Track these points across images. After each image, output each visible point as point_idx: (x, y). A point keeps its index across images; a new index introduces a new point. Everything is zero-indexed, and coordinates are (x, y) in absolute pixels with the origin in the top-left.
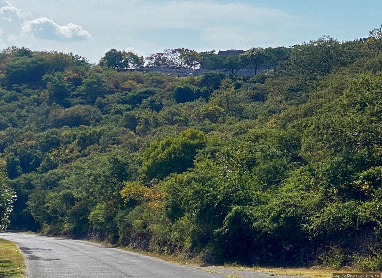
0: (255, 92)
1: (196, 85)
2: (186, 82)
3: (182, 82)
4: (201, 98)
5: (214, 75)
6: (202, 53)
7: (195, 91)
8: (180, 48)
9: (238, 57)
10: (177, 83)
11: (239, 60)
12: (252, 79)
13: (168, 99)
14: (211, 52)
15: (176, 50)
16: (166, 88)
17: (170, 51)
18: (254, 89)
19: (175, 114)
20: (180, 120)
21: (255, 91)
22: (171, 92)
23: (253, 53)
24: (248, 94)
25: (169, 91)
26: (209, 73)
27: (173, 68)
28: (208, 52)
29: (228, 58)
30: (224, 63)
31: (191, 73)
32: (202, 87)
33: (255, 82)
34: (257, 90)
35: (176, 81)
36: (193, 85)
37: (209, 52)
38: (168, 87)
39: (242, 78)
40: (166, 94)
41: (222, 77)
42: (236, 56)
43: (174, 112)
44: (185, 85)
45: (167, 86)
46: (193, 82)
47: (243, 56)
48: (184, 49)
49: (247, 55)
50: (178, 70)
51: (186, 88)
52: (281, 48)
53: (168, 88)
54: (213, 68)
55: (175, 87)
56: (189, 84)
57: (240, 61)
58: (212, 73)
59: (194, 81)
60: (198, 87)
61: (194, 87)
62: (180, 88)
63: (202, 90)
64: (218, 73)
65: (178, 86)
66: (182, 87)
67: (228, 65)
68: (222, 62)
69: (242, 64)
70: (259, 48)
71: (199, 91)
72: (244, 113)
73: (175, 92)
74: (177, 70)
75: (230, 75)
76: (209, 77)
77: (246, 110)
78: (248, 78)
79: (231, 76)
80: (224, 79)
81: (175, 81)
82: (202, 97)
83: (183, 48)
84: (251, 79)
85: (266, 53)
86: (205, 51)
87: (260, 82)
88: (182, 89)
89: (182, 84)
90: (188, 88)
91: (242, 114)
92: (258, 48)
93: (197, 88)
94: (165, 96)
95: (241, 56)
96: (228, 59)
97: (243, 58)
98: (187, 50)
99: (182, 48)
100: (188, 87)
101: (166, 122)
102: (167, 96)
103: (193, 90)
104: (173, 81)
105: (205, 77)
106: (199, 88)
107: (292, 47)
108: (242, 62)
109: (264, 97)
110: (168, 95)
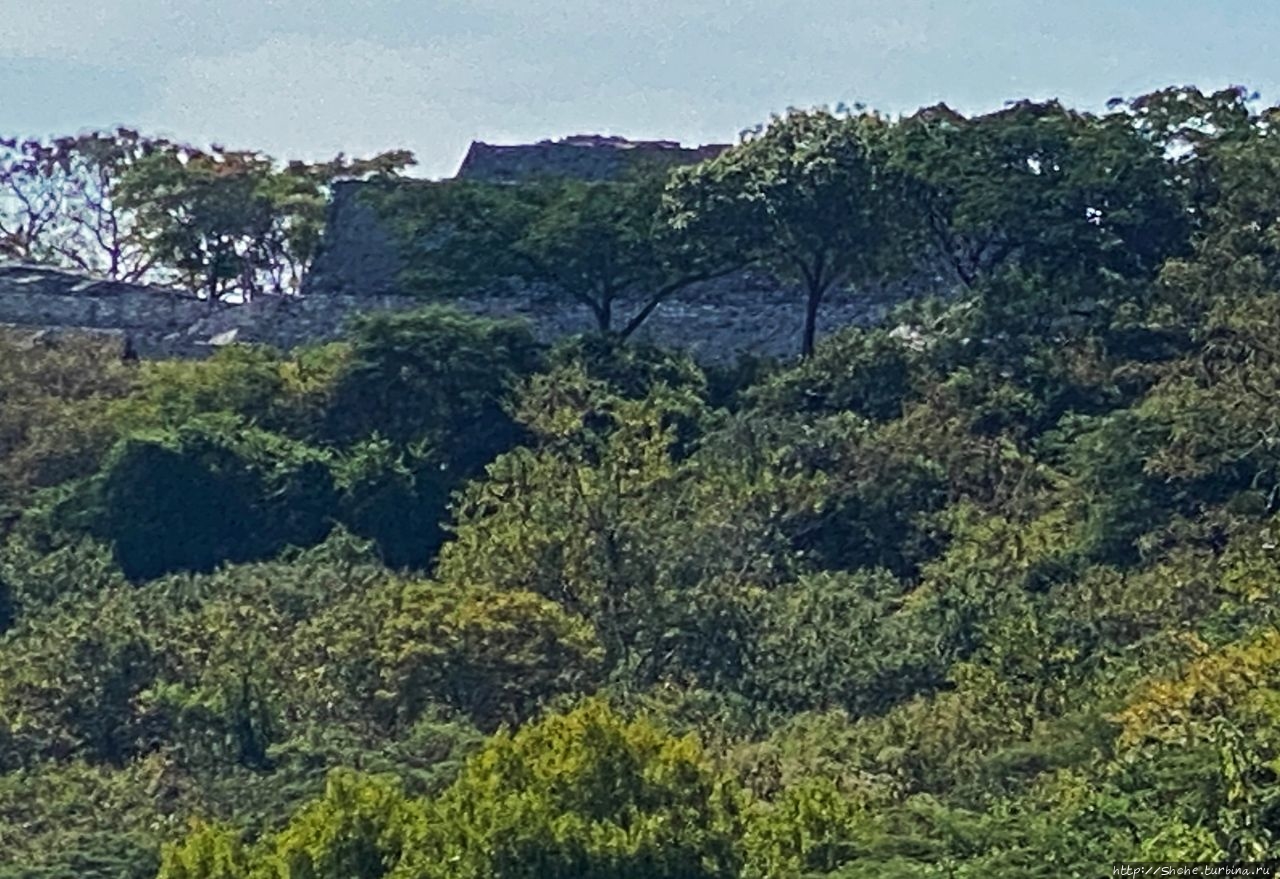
0: (825, 490)
1: (291, 428)
2: (205, 403)
3: (168, 397)
4: (341, 537)
5: (452, 344)
6: (297, 168)
7: (281, 481)
8: (106, 128)
9: (661, 189)
10: (123, 404)
11: (670, 213)
12: (787, 376)
13: (44, 545)
14: (377, 162)
15: (65, 145)
16: (29, 453)
17: (18, 157)
18: (817, 462)
19: (138, 665)
20: (195, 716)
21: (822, 479)
22: (71, 487)
23: (796, 159)
24: (760, 504)
25: (51, 470)
26: (404, 325)
27: (58, 284)
28: (349, 162)
29: (574, 192)
30: (534, 235)
31: (220, 330)
32: (344, 447)
33: (817, 405)
34: (838, 478)
35: (115, 389)
36: (266, 426)
37: (360, 167)
38: (39, 444)
39: (700, 375)
40: (28, 504)
41: (523, 355)
42: (644, 181)
43: (131, 648)
44: (198, 421)
45: (35, 430)
46: (264, 400)
47: (707, 178)
48: (134, 135)
49: (744, 175)
50: (105, 310)
51: (208, 446)
52: (1039, 110)
53: (45, 447)
54: (434, 285)
55: (104, 438)
56: (226, 416)
57: (679, 223)
58: (432, 325)
59: (277, 388)
60: (311, 444)
61: (272, 440)
62: (153, 447)
63: (347, 472)
64: (487, 326)
65: (139, 435)
66: (167, 438)
67: (572, 254)
68: (516, 227)
69: (693, 252)
70: (841, 116)
71: (314, 473)
72: (763, 666)
73: (107, 485)
74: (94, 307)
75: (589, 345)
76: (408, 358)
77: (773, 639)
78: (750, 370)
79: (598, 354)
80: (537, 379)
81: (104, 388)
82: (351, 531)
83: (129, 127)
84: (777, 382)
85: (915, 156)
86: (328, 158)
87: (855, 406)
88: (169, 454)
89: (168, 418)
90: (226, 454)
91: (742, 668)
92: (832, 110)
93: (301, 452)
94: (18, 516)
95: (686, 176)
96: (572, 207)
97: (705, 195)
98: (161, 142)
99: (122, 132)
100: (223, 437)
101: (64, 734)
102: (35, 519)
103: (271, 467)
104: (83, 394)
105: (370, 354)
106: (325, 456)
107: (1139, 103)
108: (693, 229)
109: (903, 529)
110: (48, 509)
